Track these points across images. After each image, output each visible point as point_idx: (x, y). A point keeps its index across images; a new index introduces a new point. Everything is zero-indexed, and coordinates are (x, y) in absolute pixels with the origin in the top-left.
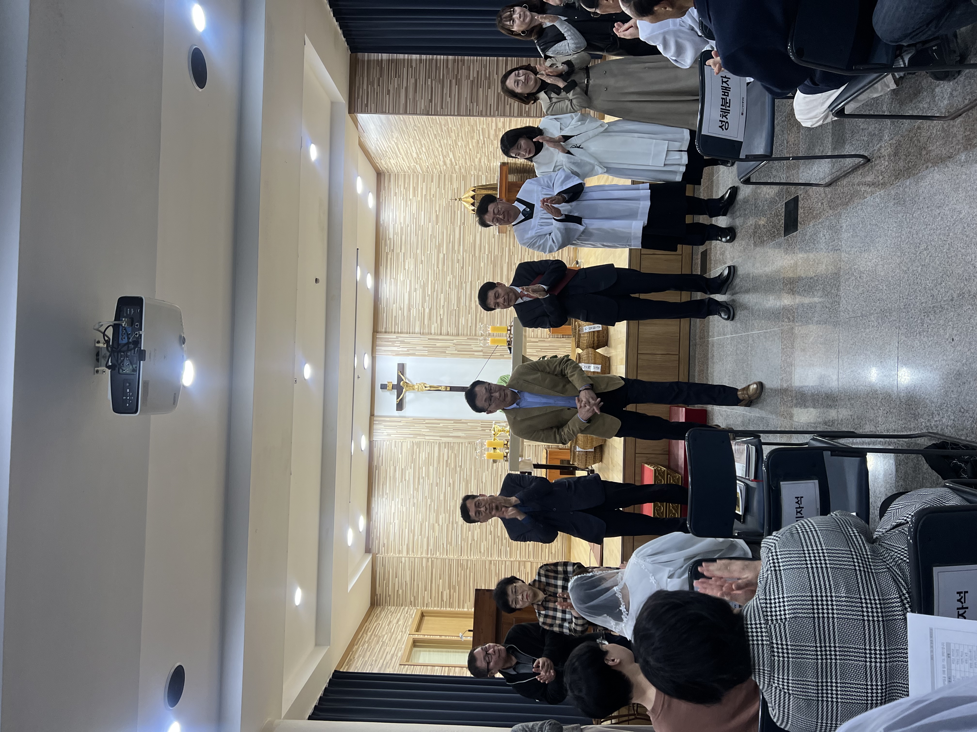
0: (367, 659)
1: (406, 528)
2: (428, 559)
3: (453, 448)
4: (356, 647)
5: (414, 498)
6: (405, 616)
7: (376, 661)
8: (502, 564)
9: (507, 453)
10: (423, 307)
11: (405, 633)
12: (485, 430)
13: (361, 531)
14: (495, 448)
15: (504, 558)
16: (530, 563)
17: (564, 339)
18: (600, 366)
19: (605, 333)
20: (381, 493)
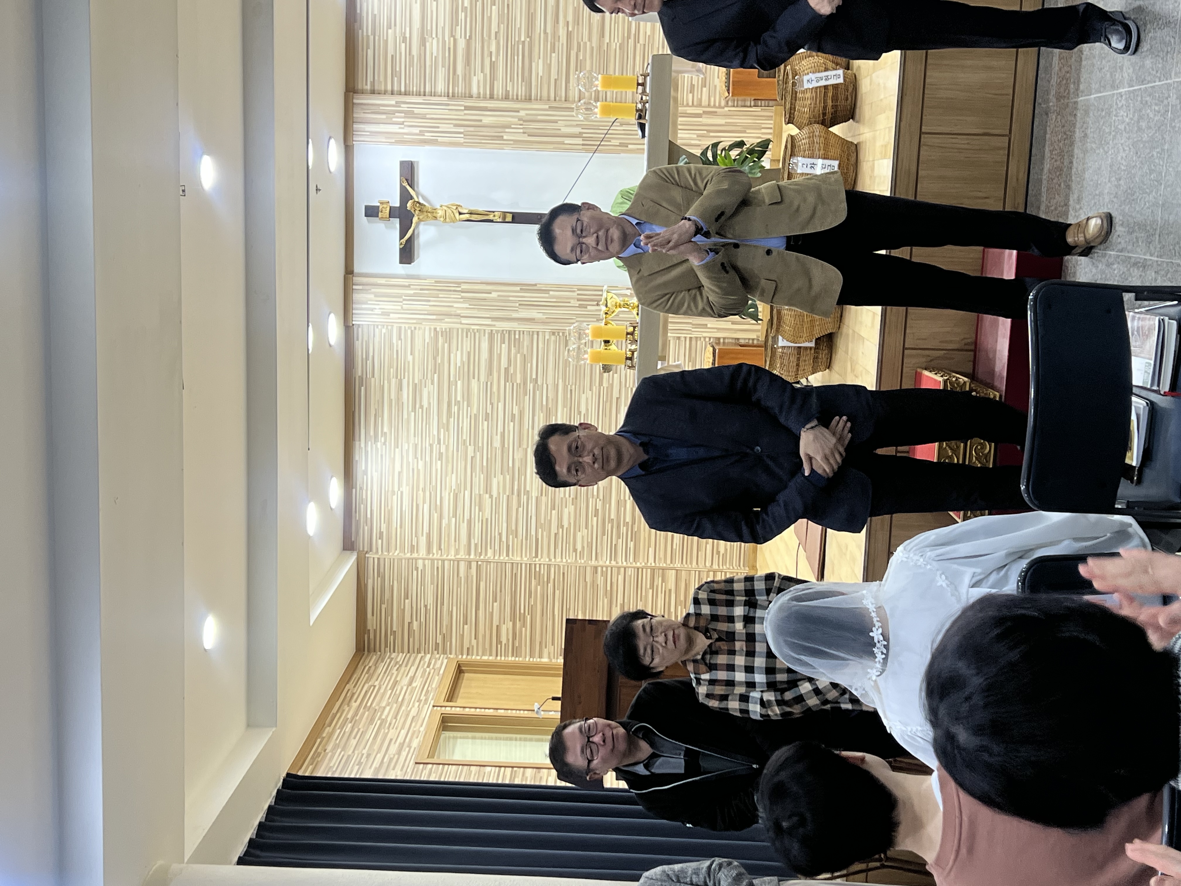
0: (350, 753)
1: (424, 502)
2: (470, 563)
3: (518, 343)
4: (328, 730)
5: (439, 443)
6: (425, 671)
7: (368, 756)
8: (618, 574)
9: (633, 352)
10: (452, 35)
11: (425, 703)
12: (585, 307)
13: (333, 506)
14: (607, 342)
15: (621, 562)
16: (674, 572)
17: (759, 109)
18: (836, 163)
19: (850, 89)
20: (372, 433)
